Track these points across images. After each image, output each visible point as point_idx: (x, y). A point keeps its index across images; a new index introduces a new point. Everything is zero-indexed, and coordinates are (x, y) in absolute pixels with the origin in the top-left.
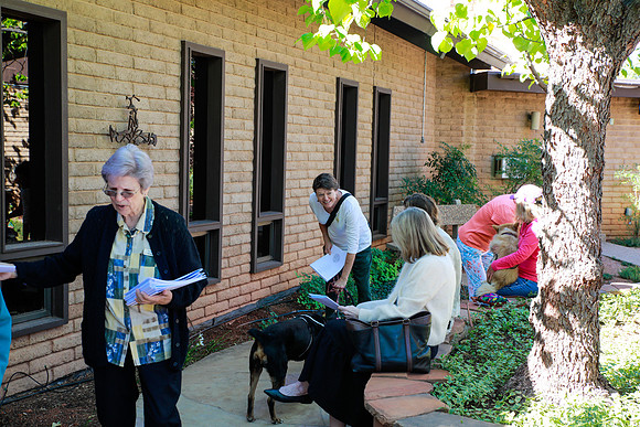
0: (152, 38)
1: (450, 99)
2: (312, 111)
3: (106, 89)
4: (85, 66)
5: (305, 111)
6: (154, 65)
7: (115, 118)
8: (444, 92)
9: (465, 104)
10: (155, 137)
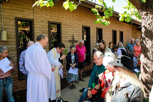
0: (77, 25)
1: (135, 32)
2: (108, 35)
3: (69, 34)
4: (65, 31)
5: (106, 35)
6: (77, 29)
7: (70, 38)
8: (134, 31)
9: (138, 33)
10: (77, 41)
